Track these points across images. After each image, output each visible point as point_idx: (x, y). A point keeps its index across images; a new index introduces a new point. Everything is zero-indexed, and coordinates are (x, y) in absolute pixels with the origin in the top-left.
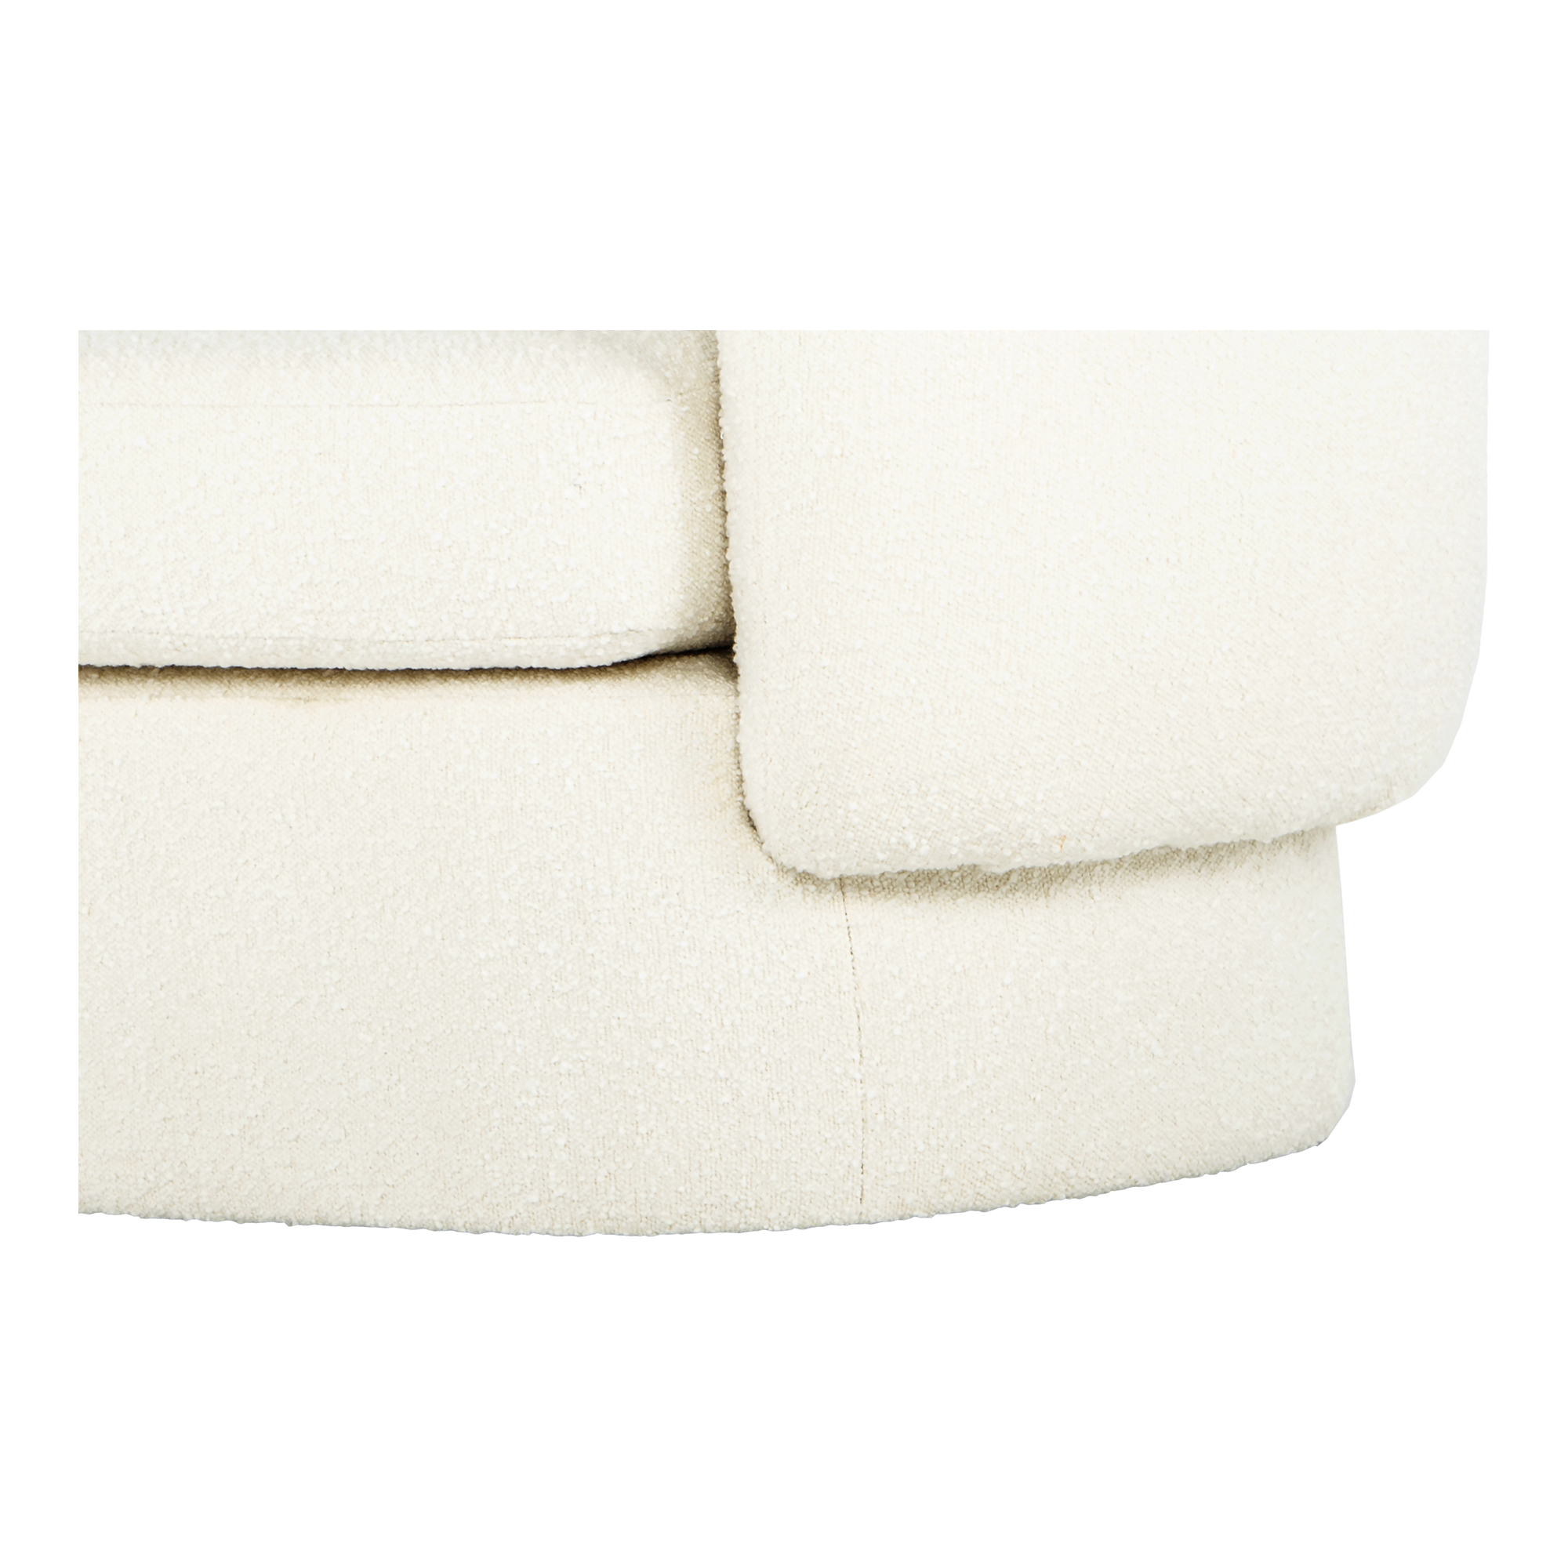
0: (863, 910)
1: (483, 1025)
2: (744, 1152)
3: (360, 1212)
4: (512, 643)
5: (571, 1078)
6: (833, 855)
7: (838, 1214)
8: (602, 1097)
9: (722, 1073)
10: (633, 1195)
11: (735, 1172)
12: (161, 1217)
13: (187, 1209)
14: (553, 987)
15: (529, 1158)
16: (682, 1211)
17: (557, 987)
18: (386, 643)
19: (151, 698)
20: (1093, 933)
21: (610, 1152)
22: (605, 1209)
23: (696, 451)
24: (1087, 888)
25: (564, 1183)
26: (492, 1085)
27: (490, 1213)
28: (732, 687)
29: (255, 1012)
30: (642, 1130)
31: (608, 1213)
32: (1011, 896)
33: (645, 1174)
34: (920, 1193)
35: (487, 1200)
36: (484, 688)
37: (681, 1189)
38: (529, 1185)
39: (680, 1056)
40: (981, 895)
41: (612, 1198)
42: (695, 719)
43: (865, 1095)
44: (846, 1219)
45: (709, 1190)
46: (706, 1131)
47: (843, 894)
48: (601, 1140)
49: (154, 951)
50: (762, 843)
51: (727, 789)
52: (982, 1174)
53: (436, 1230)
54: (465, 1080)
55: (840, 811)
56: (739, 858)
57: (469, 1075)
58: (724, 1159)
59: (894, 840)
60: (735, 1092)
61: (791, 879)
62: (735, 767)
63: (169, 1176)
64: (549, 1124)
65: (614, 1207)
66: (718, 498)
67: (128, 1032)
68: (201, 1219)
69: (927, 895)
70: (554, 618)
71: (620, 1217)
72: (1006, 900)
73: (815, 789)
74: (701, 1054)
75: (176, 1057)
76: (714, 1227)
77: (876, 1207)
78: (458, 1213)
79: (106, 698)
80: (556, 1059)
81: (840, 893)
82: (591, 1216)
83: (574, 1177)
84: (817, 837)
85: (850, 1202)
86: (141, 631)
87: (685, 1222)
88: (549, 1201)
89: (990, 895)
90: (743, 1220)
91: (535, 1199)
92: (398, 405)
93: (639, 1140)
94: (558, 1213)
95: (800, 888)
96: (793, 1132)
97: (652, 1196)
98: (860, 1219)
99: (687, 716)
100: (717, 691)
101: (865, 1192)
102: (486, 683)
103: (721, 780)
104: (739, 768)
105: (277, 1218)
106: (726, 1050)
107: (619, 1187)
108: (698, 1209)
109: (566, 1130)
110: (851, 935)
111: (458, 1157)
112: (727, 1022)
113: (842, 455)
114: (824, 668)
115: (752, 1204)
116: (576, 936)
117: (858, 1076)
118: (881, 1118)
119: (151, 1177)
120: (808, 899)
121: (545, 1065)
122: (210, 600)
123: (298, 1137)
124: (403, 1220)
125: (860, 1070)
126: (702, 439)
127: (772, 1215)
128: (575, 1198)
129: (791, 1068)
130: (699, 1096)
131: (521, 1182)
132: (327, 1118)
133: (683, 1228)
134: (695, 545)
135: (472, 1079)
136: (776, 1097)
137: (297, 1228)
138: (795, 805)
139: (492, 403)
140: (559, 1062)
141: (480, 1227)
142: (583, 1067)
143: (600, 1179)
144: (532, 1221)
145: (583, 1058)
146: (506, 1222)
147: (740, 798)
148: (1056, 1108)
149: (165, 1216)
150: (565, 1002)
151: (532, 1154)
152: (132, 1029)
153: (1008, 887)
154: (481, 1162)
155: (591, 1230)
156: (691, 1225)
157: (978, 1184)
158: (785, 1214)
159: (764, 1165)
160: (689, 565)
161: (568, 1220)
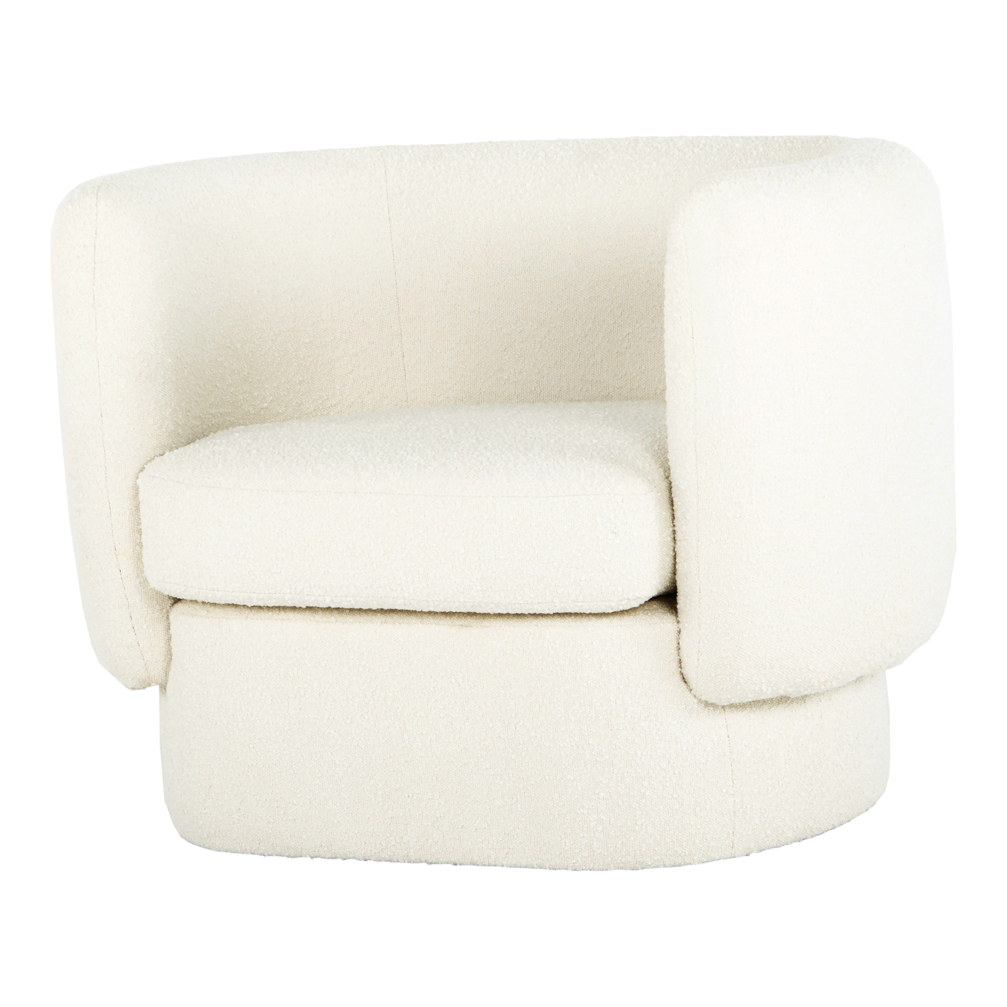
0: (733, 717)
1: (562, 777)
2: (684, 831)
3: (494, 860)
4: (581, 604)
5: (605, 800)
6: (729, 696)
7: (723, 855)
8: (619, 808)
9: (675, 796)
10: (634, 852)
11: (680, 840)
12: (387, 861)
13: (402, 858)
14: (596, 759)
15: (584, 837)
16: (656, 859)
17: (598, 759)
18: (517, 605)
19: (382, 622)
20: (821, 717)
21: (623, 833)
22: (620, 858)
23: (664, 513)
24: (819, 697)
25: (601, 848)
26: (566, 804)
27: (563, 861)
28: (675, 618)
29: (440, 769)
30: (639, 823)
31: (621, 861)
32: (791, 705)
33: (639, 842)
34: (757, 843)
35: (562, 856)
36: (558, 622)
37: (656, 849)
38: (583, 849)
39: (656, 789)
40: (780, 705)
41: (624, 854)
42: (660, 634)
43: (735, 801)
44: (726, 857)
45: (668, 848)
46: (668, 822)
47: (724, 710)
48: (619, 828)
49: (386, 741)
50: (691, 690)
51: (675, 665)
52: (781, 832)
53: (533, 868)
54: (552, 801)
55: (735, 677)
56: (682, 698)
57: (554, 799)
58: (676, 834)
59: (757, 689)
60: (680, 803)
61: (703, 705)
62: (677, 655)
63: (393, 843)
64: (594, 821)
65: (624, 858)
66: (672, 534)
67: (372, 777)
68: (408, 862)
69: (758, 707)
70: (602, 593)
71: (626, 862)
72: (789, 707)
73: (723, 668)
74: (665, 787)
75: (398, 789)
76: (669, 864)
77: (738, 850)
78: (546, 861)
79: (358, 623)
80: (597, 792)
81: (723, 710)
82: (612, 862)
83: (605, 845)
84: (723, 689)
85: (727, 849)
86: (388, 597)
87: (656, 863)
88: (593, 856)
89: (783, 705)
90: (683, 861)
91: (586, 855)
92: (527, 496)
93: (637, 828)
94: (597, 861)
95: (707, 709)
96: (705, 820)
97: (642, 852)
98: (731, 856)
99: (656, 633)
100: (668, 621)
101: (734, 844)
102: (558, 619)
103: (672, 662)
104: (679, 655)
105: (449, 862)
106: (676, 785)
107: (627, 849)
108: (663, 857)
109: (602, 824)
110: (728, 729)
111: (548, 836)
112: (677, 772)
113: (740, 517)
114: (729, 613)
115: (687, 854)
116: (607, 736)
117: (732, 793)
118: (741, 810)
119: (384, 844)
120: (710, 714)
121: (592, 795)
122: (428, 585)
123: (463, 826)
124: (517, 864)
125: (732, 790)
126: (666, 507)
127: (695, 858)
128: (606, 854)
129: (704, 791)
130: (664, 806)
131: (580, 847)
132: (478, 818)
133: (655, 866)
134: (664, 556)
135: (556, 801)
136: (698, 805)
137: (458, 866)
138: (713, 675)
139: (573, 496)
140: (599, 793)
141: (557, 867)
142: (611, 795)
143: (618, 845)
144: (584, 865)
145: (610, 791)
146: (571, 865)
147: (680, 669)
148: (809, 799)
149: (390, 861)
150: (602, 766)
151: (585, 835)
152: (374, 776)
153: (790, 701)
154: (559, 839)
155: (612, 868)
156: (659, 864)
157: (779, 836)
158: (701, 857)
159: (693, 836)
160: (661, 566)
161: (601, 864)
